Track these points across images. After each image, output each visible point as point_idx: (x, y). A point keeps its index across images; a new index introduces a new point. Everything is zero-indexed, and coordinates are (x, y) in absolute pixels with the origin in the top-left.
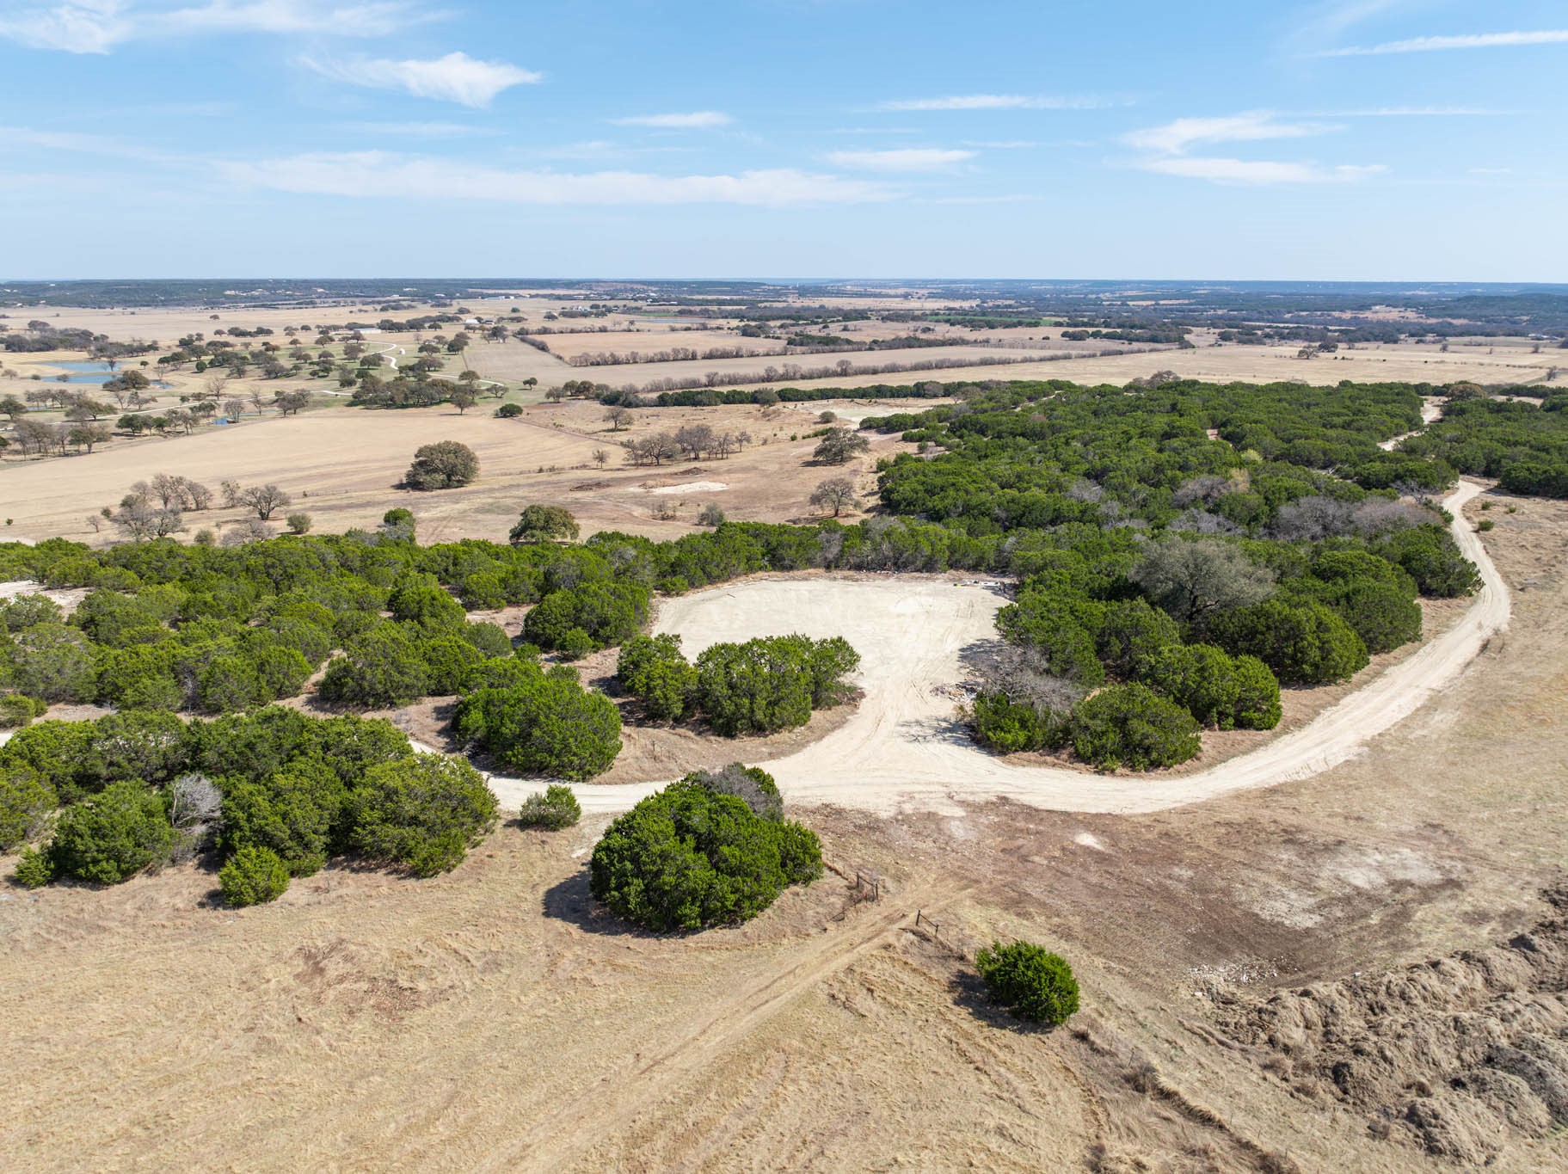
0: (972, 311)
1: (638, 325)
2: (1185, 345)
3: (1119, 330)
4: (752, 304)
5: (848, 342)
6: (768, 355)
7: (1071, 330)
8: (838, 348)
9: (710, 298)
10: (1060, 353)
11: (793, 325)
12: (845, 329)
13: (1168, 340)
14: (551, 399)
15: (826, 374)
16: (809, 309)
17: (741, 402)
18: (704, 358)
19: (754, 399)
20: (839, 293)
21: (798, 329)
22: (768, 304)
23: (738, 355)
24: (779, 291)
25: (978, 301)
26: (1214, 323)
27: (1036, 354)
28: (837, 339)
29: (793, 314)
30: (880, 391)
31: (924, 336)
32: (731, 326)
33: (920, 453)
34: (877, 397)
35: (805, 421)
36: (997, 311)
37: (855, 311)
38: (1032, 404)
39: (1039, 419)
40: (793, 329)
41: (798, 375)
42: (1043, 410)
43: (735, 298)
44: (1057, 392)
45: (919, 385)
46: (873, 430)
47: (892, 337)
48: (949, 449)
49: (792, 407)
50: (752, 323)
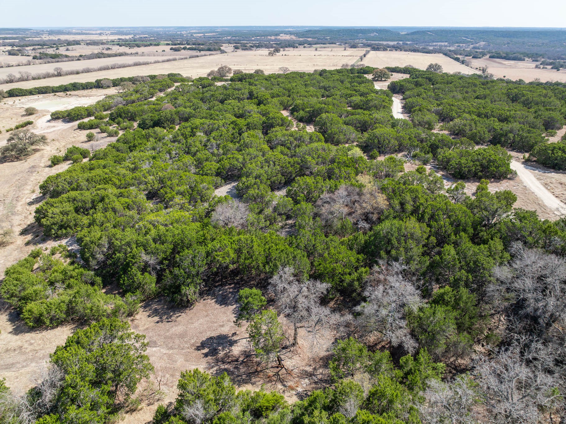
0: (129, 40)
2: (223, 52)
3: (194, 46)
4: (23, 39)
5: (66, 56)
6: (19, 65)
7: (174, 47)
8: (60, 60)
10: (171, 58)
11: (39, 49)
12: (67, 50)
13: (215, 50)
15: (48, 76)
16: (52, 40)
20: (69, 33)
21: (41, 51)
22: (30, 39)
24: (38, 33)
25: (132, 36)
26: (229, 42)
27: (160, 59)
28: (61, 55)
29: (42, 43)
30: (75, 87)
31: (105, 52)
32: (5, 50)
33: (89, 141)
34: (74, 90)
35: (16, 114)
36: (141, 39)
37: (74, 41)
38: (162, 95)
39: (168, 108)
40: (39, 51)
41: (30, 77)
42: (169, 99)
43: (14, 36)
44: (176, 84)
45: (98, 82)
46: (60, 121)
47: (91, 53)
48: (110, 135)
49: (11, 103)
50: (16, 48)
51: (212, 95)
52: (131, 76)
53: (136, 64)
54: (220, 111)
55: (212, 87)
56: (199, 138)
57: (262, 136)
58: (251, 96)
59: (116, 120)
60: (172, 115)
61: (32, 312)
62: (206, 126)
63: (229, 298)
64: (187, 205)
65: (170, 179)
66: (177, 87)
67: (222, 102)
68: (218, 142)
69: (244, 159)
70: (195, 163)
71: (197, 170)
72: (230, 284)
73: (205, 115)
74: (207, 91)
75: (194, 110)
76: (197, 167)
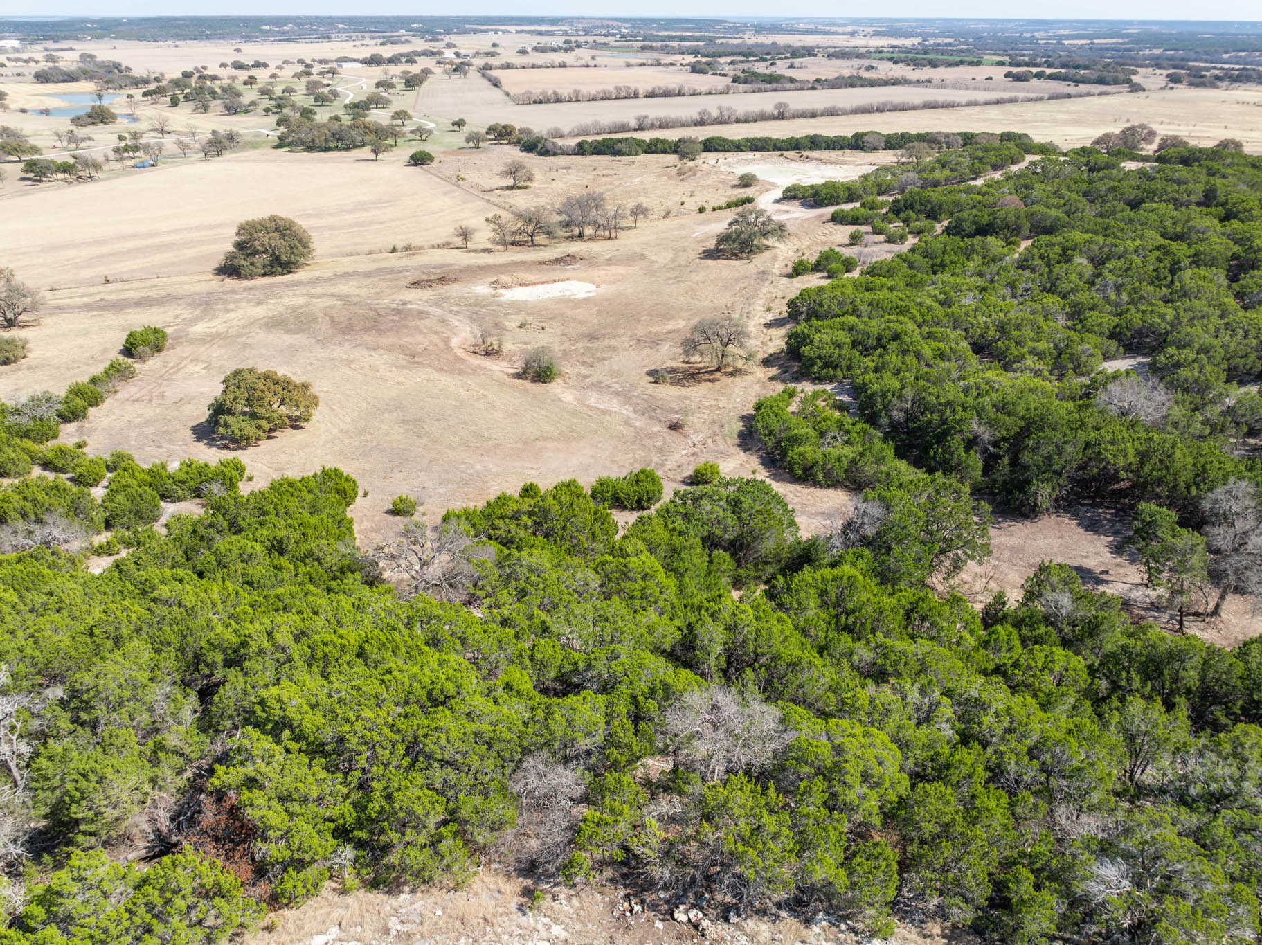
0: (914, 50)
1: (598, 61)
2: (1136, 88)
3: (1063, 71)
4: (710, 40)
5: (792, 80)
6: (710, 93)
7: (1015, 70)
8: (780, 86)
9: (674, 34)
10: (1006, 95)
11: (742, 62)
12: (791, 66)
13: (1116, 82)
14: (471, 144)
15: (762, 117)
16: (762, 45)
17: (664, 152)
18: (646, 96)
19: (676, 148)
20: (792, 31)
21: (746, 66)
22: (724, 40)
23: (680, 94)
24: (737, 29)
25: (920, 40)
26: (1157, 64)
27: (981, 96)
28: (782, 77)
29: (745, 50)
30: (815, 143)
31: (867, 75)
32: (684, 62)
33: (852, 245)
34: (811, 149)
35: (722, 183)
36: (938, 49)
37: (804, 48)
38: (997, 176)
39: (1011, 203)
40: (741, 66)
41: (733, 118)
42: (1012, 187)
43: (697, 34)
44: (1029, 158)
45: (858, 136)
46: (798, 202)
47: (836, 75)
48: (891, 240)
49: (712, 162)
50: (704, 60)
51: (1113, 189)
52: (923, 131)
53: (928, 106)
54: (1130, 222)
55: (1114, 171)
56: (1079, 268)
57: (1226, 283)
58: (1209, 199)
59: (902, 215)
60: (1018, 218)
61: (805, 458)
62: (1095, 247)
63: (1103, 526)
64: (1046, 373)
65: (1018, 327)
66: (1033, 163)
67: (1134, 205)
68: (1120, 281)
69: (1177, 317)
70: (1068, 309)
71: (1070, 324)
72: (1108, 508)
73: (1092, 226)
74: (1101, 179)
75: (1068, 214)
76: (1070, 316)
